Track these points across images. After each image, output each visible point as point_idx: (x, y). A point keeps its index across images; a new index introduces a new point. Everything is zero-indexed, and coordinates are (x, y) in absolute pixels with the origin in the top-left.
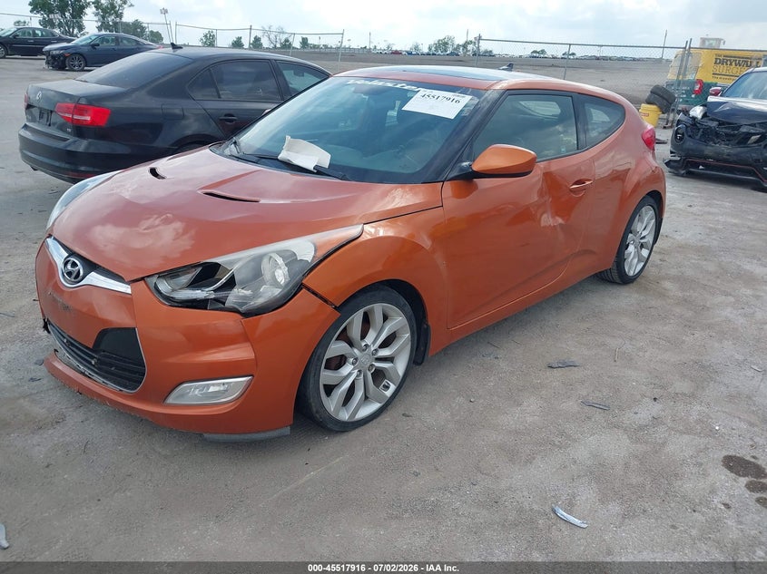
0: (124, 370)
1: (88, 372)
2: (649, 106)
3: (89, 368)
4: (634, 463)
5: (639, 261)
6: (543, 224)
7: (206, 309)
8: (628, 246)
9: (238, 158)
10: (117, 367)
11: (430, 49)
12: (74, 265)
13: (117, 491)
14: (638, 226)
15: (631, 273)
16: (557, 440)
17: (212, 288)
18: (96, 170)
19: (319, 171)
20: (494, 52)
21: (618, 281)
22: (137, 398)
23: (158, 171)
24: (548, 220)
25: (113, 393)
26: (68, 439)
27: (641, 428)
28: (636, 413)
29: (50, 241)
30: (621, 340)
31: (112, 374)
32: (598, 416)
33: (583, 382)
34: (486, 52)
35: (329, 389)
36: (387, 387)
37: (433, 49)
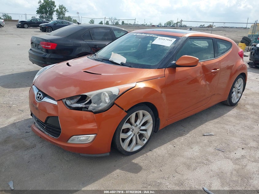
0: (54, 130)
1: (43, 131)
2: (242, 43)
3: (44, 129)
4: (234, 172)
5: (237, 98)
6: (201, 84)
7: (82, 110)
8: (233, 92)
9: (96, 60)
10: (52, 130)
11: (165, 25)
12: (40, 94)
13: (50, 172)
14: (237, 85)
15: (234, 102)
16: (205, 162)
17: (84, 103)
18: (50, 63)
19: (122, 64)
20: (187, 26)
21: (229, 105)
22: (58, 140)
23: (70, 64)
24: (203, 82)
25: (51, 138)
26: (36, 153)
27: (237, 159)
28: (235, 153)
29: (33, 86)
30: (230, 126)
31: (51, 132)
32: (221, 154)
33: (215, 141)
34: (184, 25)
35: (123, 140)
36: (144, 140)
37: (166, 24)
